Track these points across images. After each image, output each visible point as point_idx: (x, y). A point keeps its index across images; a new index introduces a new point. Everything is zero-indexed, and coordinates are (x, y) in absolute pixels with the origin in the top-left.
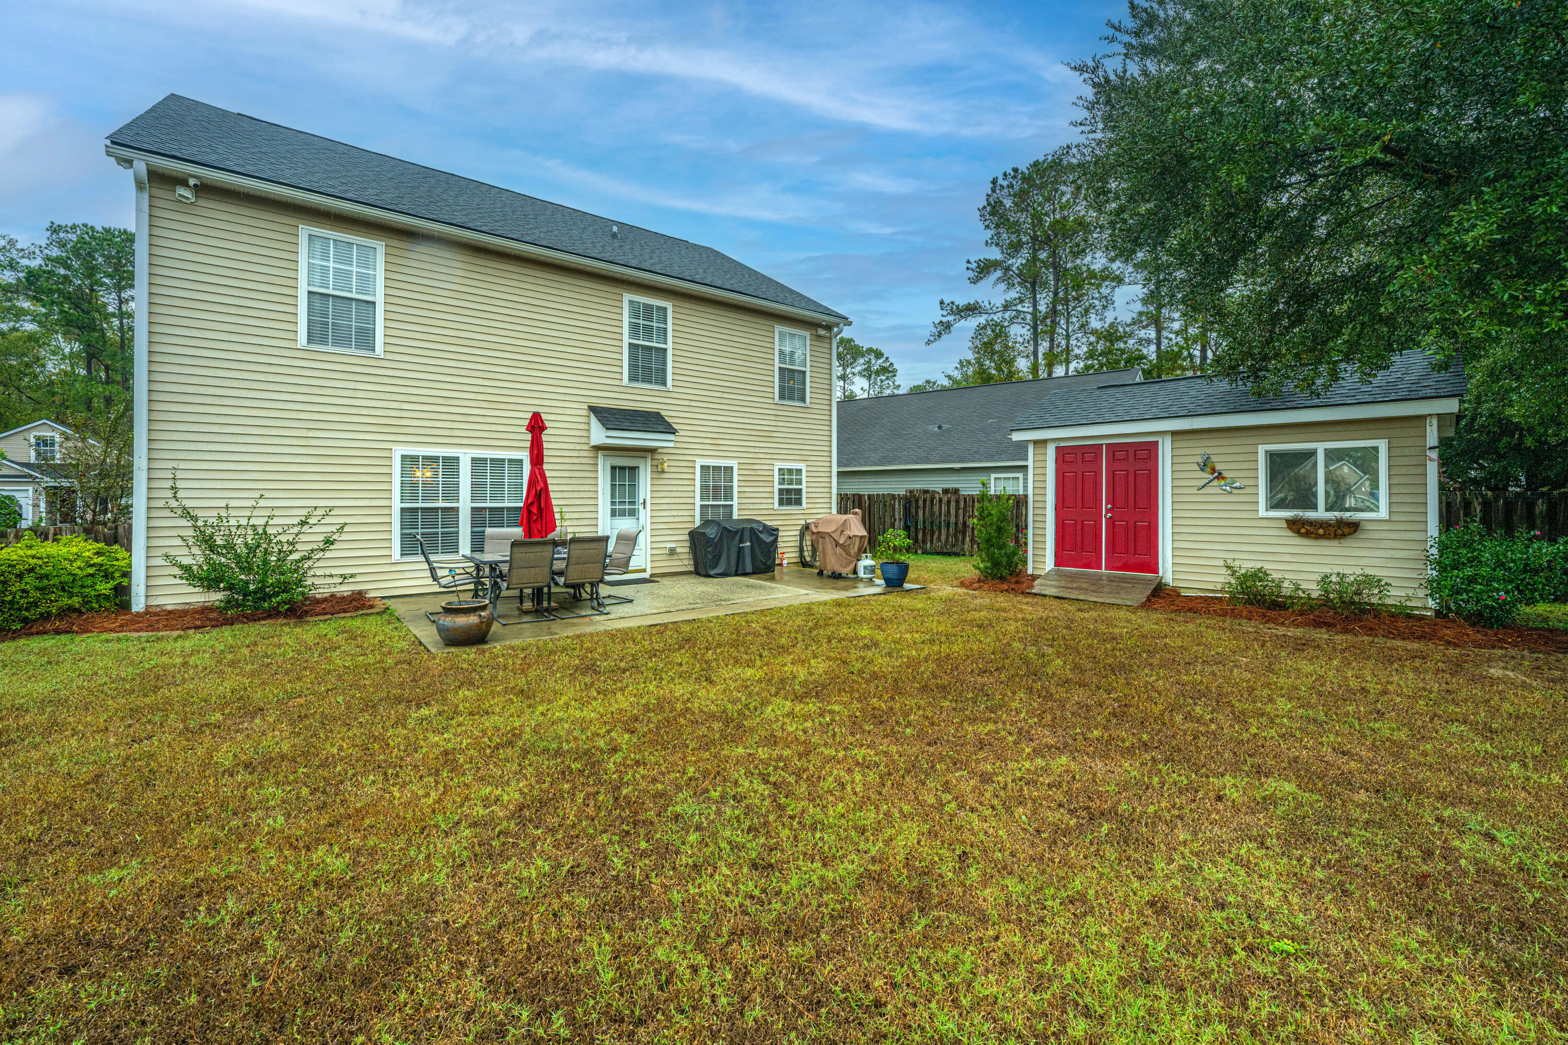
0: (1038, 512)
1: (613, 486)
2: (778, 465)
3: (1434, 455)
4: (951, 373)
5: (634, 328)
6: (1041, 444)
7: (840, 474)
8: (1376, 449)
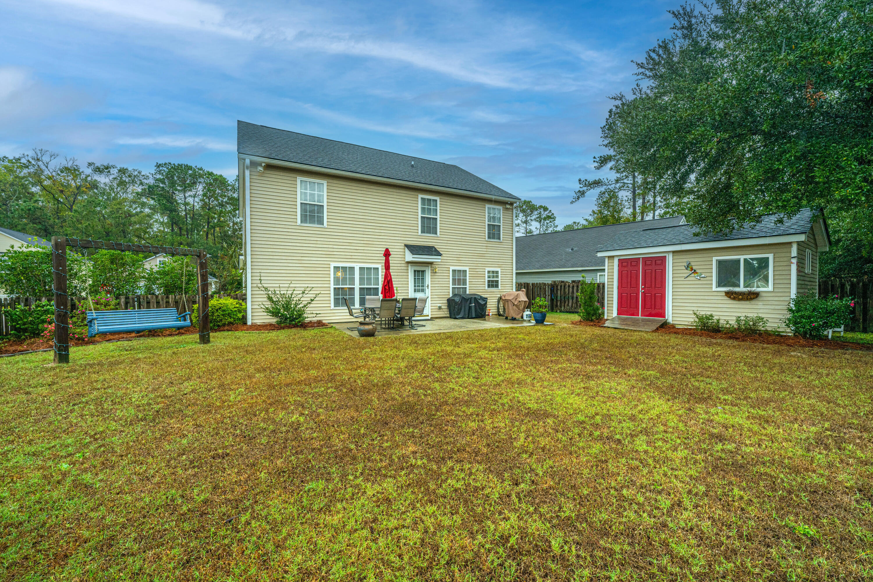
0: (609, 290)
1: (415, 279)
2: (487, 269)
3: (794, 261)
4: (587, 218)
5: (423, 209)
6: (611, 257)
7: (517, 274)
8: (768, 258)
